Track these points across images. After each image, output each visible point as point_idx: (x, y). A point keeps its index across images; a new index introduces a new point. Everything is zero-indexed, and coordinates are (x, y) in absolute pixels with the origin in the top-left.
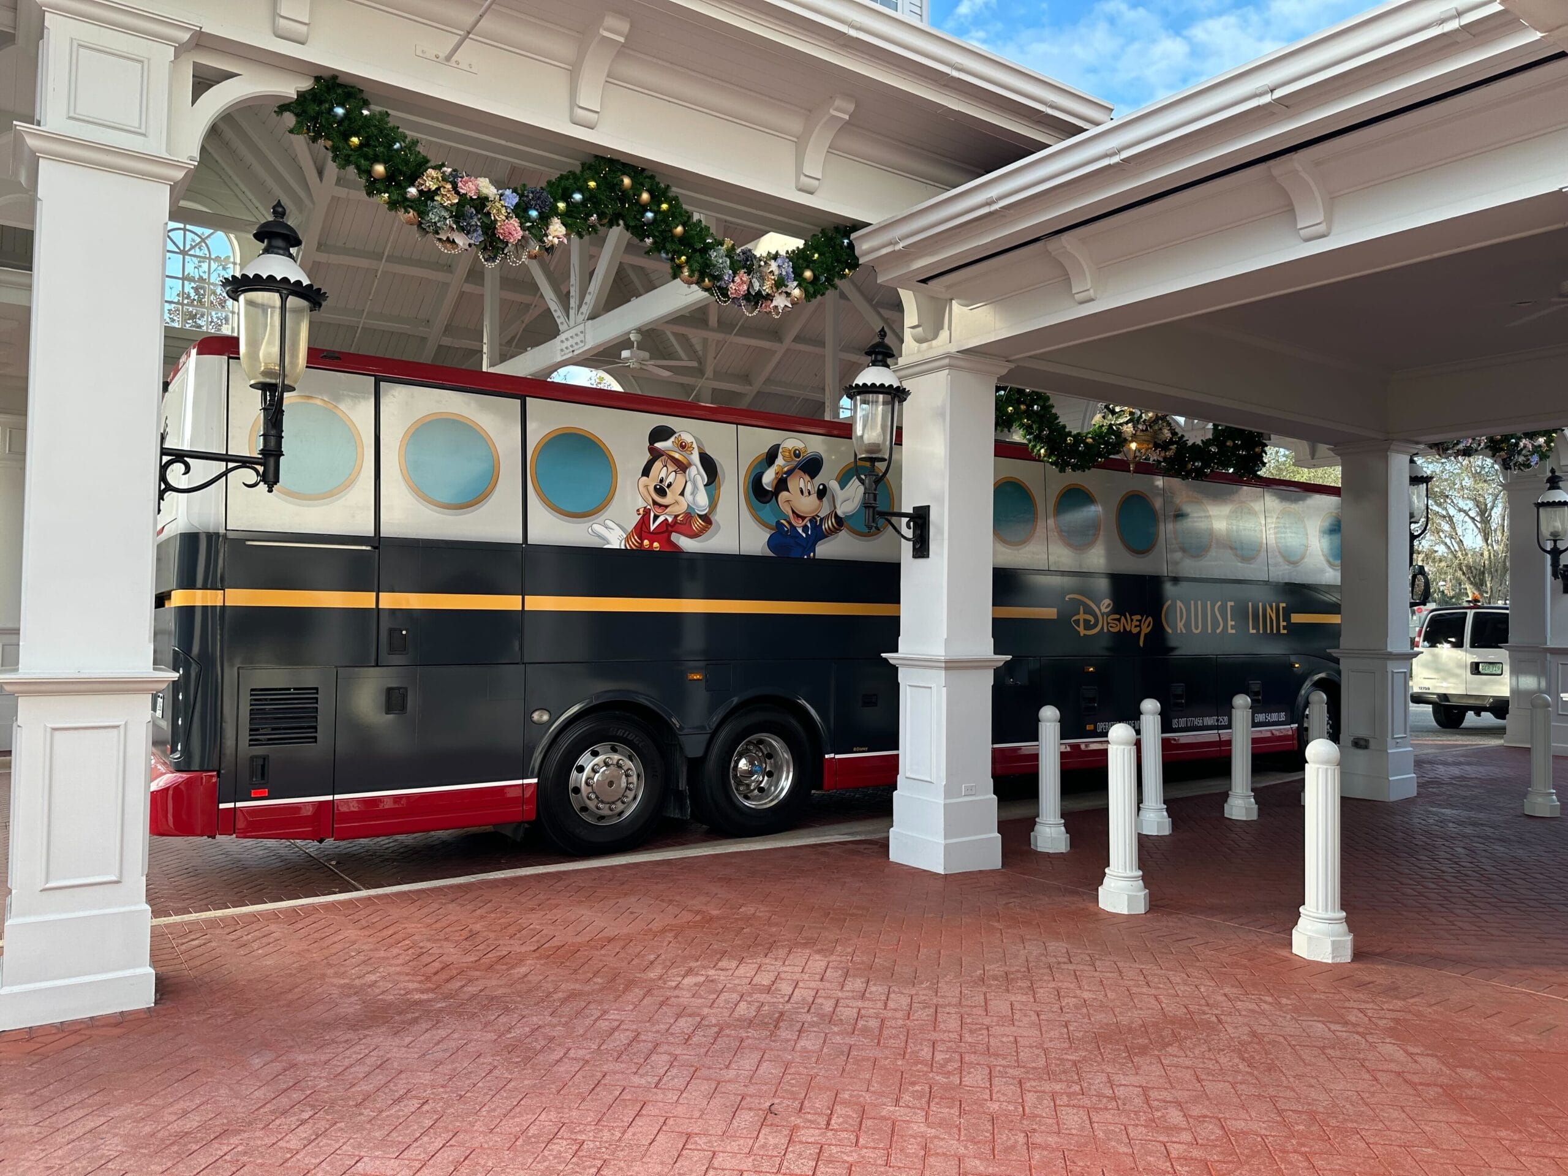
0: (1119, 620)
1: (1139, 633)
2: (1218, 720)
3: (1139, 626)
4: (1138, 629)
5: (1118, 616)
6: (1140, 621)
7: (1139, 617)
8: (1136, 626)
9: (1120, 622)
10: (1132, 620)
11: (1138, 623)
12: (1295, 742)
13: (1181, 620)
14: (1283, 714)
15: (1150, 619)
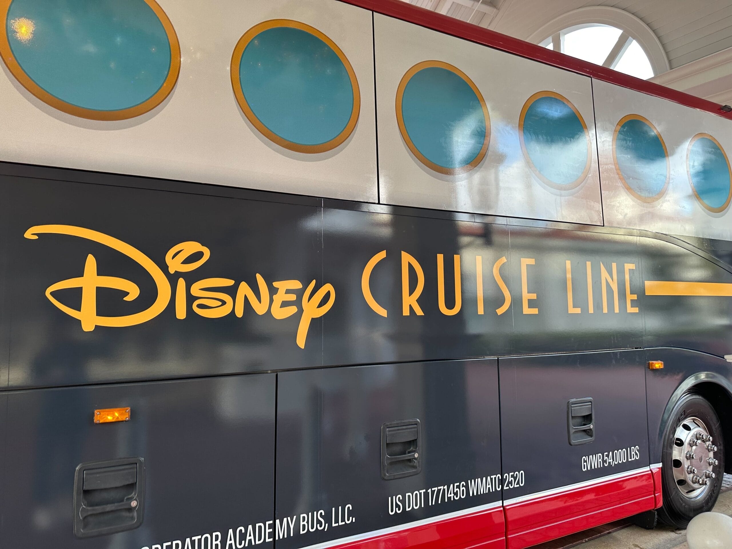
0: (232, 291)
1: (297, 317)
2: (502, 482)
3: (298, 303)
4: (293, 310)
5: (230, 283)
6: (300, 293)
7: (296, 285)
8: (285, 304)
9: (233, 295)
10: (273, 291)
11: (293, 297)
12: (659, 494)
13: (412, 291)
14: (635, 449)
15: (328, 287)
